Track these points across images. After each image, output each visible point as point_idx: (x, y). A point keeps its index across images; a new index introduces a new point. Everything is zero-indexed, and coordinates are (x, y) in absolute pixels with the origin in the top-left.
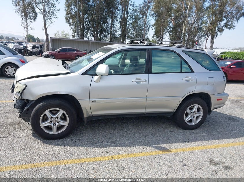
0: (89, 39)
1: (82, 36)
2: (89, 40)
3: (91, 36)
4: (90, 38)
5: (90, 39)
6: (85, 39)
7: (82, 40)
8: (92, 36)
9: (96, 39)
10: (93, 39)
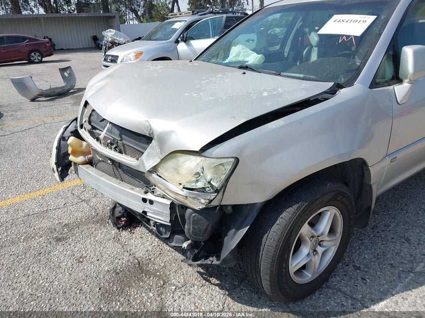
0: (33, 12)
1: (17, 9)
2: (33, 15)
3: (35, 6)
4: (34, 9)
5: (36, 12)
6: (23, 13)
7: (18, 16)
8: (38, 5)
9: (50, 11)
10: (42, 11)
